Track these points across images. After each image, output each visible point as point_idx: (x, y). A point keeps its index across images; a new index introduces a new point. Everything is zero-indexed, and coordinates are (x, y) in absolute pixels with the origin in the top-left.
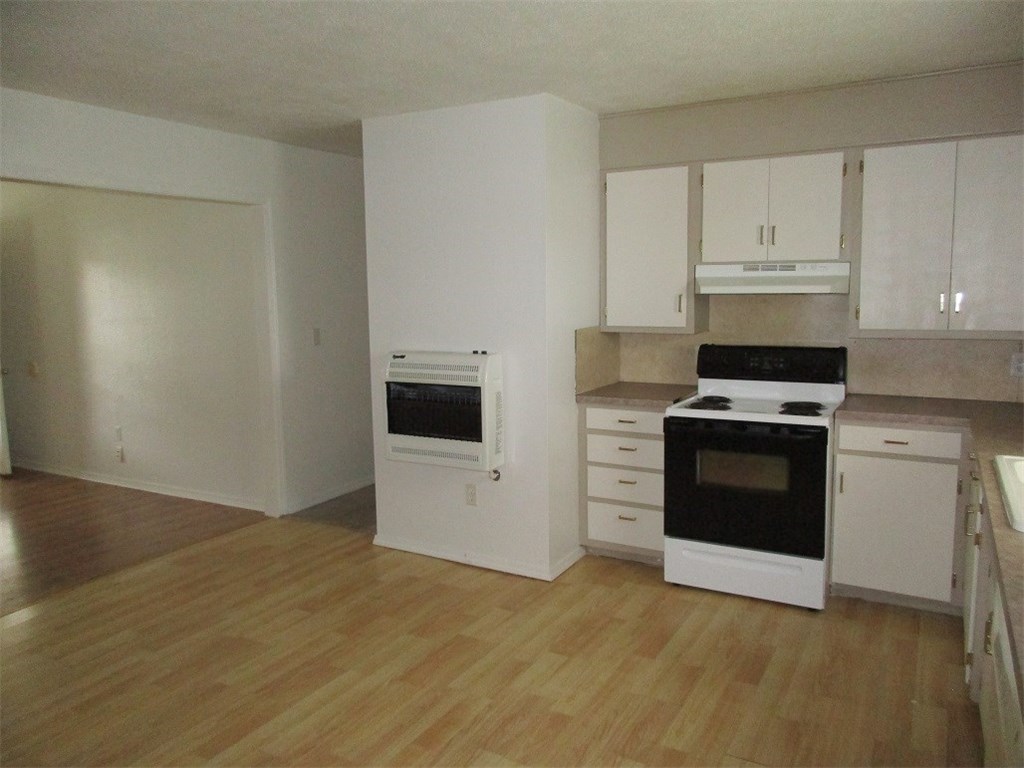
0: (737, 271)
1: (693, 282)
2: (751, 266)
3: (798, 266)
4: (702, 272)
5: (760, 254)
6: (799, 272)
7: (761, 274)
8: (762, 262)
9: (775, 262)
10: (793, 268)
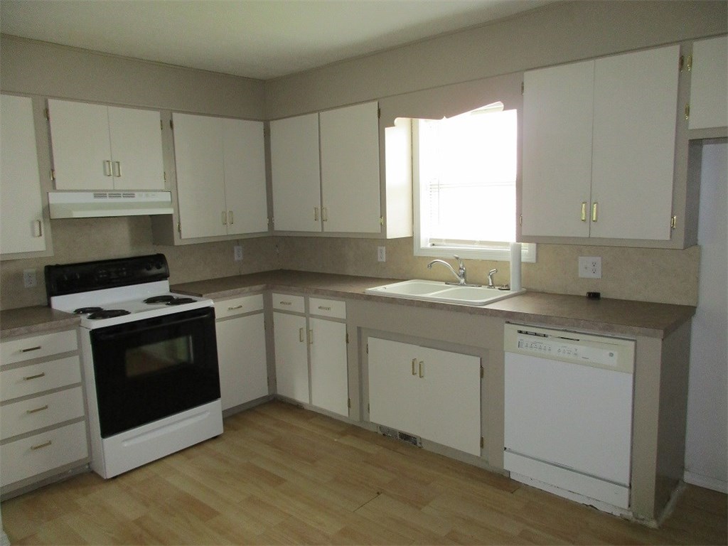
0: (89, 198)
1: (47, 210)
2: (99, 194)
3: (136, 194)
4: (55, 199)
5: (107, 184)
6: (139, 198)
7: (108, 200)
8: (110, 191)
9: (120, 190)
10: (132, 196)
